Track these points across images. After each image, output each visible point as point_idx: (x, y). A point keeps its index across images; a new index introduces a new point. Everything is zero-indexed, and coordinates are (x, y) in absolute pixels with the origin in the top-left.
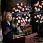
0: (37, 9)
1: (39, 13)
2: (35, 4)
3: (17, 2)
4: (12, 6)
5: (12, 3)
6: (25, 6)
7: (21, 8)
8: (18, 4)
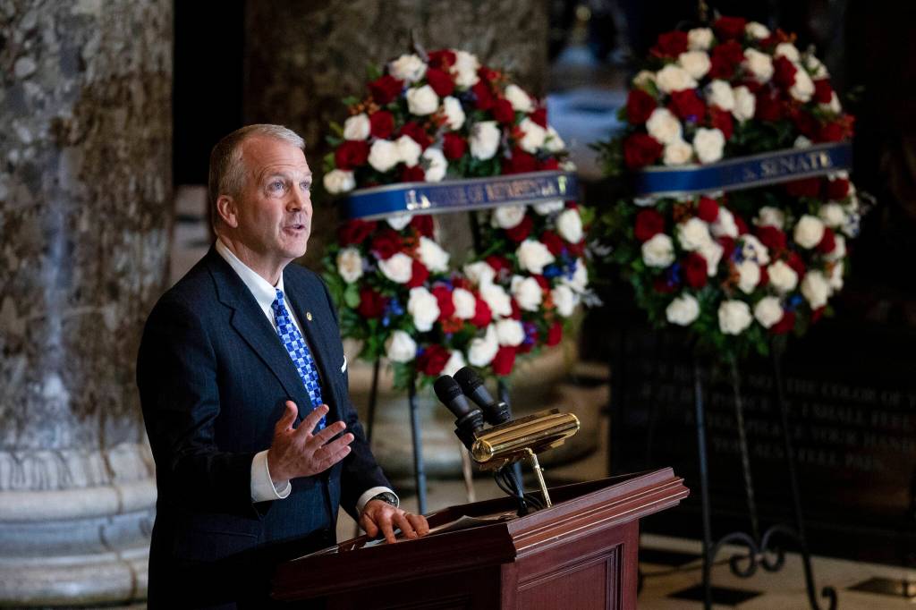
0: (688, 138)
1: (716, 194)
2: (657, 67)
3: (401, 33)
4: (325, 82)
5: (332, 40)
6: (518, 98)
7: (455, 113)
8: (410, 67)
